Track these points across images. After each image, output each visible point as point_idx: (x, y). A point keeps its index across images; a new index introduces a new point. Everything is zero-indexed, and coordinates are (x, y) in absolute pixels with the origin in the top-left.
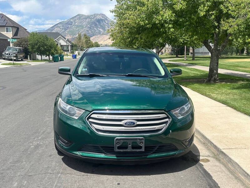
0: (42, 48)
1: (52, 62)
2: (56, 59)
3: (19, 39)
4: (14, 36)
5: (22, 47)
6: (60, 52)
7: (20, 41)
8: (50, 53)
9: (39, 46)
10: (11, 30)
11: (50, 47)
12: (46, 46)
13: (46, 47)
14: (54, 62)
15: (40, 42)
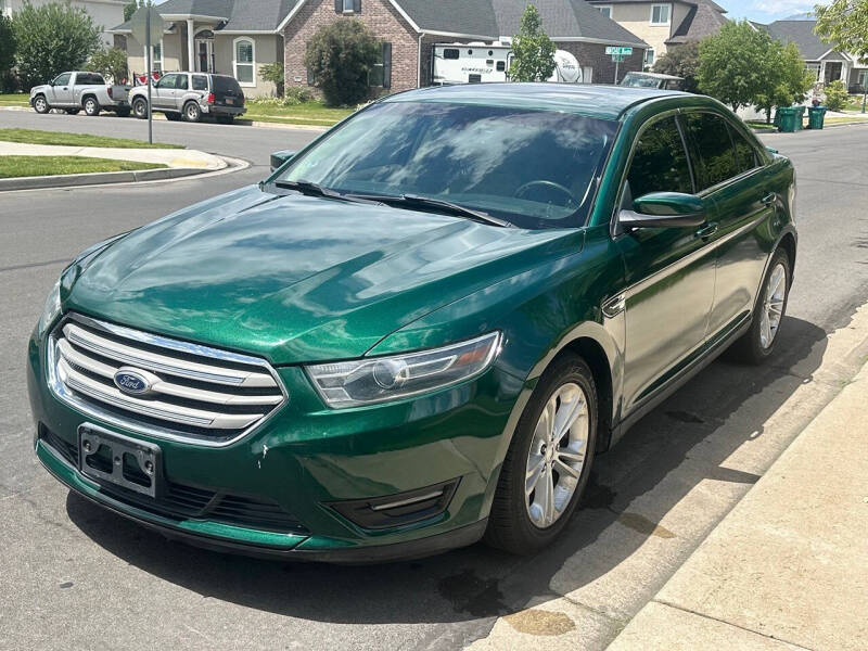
0: (739, 81)
1: (774, 131)
2: (789, 120)
3: (675, 47)
4: (676, 35)
5: (681, 74)
6: (836, 94)
7: (677, 55)
8: (772, 97)
9: (730, 71)
10: (669, 16)
11: (772, 74)
12: (756, 70)
13: (754, 76)
14: (780, 130)
15: (736, 58)
